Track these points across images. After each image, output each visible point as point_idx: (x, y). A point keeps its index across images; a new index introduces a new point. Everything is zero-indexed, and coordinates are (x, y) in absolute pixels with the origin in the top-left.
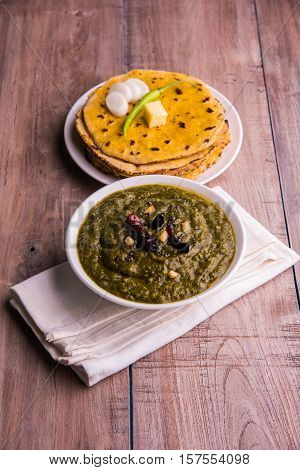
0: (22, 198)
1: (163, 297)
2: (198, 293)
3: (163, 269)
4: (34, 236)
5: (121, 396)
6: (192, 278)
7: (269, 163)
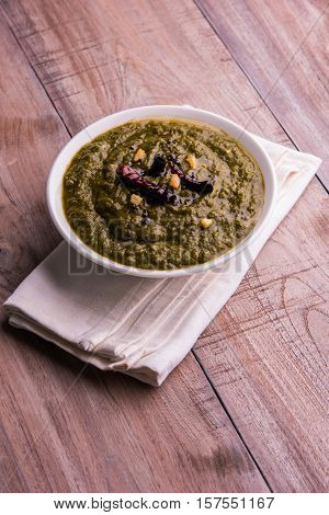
1: (208, 253)
3: (192, 220)
5: (198, 385)
7: (225, 63)
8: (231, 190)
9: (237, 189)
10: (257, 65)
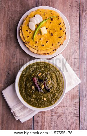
0: (5, 54)
1: (41, 107)
2: (51, 105)
3: (42, 97)
4: (9, 68)
5: (30, 124)
6: (50, 99)
7: (77, 43)
8: (54, 92)
9: (55, 93)
10: (83, 46)
